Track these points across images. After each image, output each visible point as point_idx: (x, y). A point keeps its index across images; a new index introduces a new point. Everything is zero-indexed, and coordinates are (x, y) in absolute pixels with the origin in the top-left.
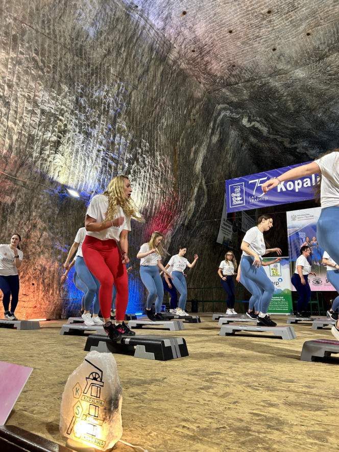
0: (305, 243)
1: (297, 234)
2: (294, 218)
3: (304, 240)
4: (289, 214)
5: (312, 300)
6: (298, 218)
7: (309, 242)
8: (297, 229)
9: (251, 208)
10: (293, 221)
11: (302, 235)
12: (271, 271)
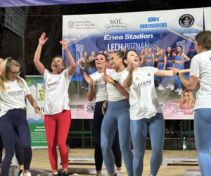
0: (82, 58)
1: (74, 46)
2: (71, 25)
3: (81, 54)
4: (67, 19)
5: (85, 130)
6: (77, 25)
7: (87, 57)
8: (75, 39)
9: (18, 5)
10: (70, 29)
11: (79, 48)
12: (39, 93)
